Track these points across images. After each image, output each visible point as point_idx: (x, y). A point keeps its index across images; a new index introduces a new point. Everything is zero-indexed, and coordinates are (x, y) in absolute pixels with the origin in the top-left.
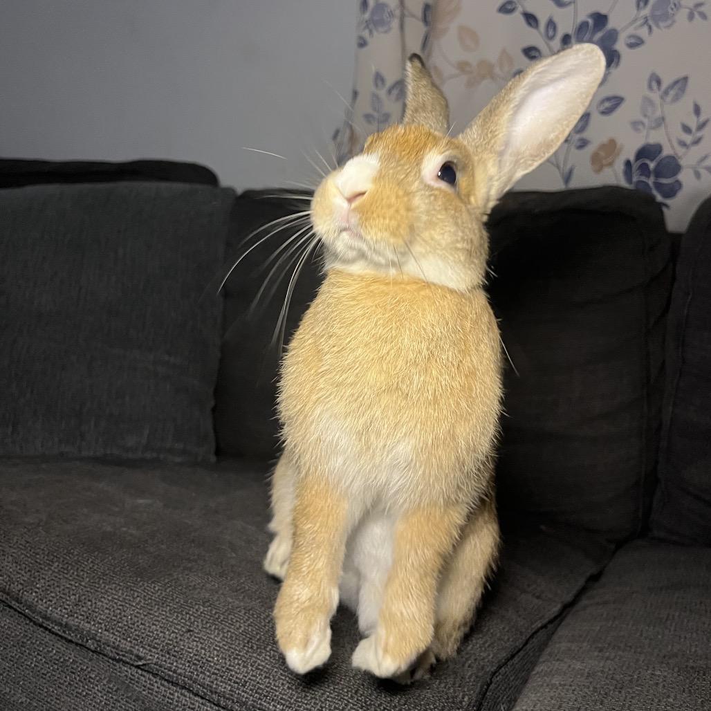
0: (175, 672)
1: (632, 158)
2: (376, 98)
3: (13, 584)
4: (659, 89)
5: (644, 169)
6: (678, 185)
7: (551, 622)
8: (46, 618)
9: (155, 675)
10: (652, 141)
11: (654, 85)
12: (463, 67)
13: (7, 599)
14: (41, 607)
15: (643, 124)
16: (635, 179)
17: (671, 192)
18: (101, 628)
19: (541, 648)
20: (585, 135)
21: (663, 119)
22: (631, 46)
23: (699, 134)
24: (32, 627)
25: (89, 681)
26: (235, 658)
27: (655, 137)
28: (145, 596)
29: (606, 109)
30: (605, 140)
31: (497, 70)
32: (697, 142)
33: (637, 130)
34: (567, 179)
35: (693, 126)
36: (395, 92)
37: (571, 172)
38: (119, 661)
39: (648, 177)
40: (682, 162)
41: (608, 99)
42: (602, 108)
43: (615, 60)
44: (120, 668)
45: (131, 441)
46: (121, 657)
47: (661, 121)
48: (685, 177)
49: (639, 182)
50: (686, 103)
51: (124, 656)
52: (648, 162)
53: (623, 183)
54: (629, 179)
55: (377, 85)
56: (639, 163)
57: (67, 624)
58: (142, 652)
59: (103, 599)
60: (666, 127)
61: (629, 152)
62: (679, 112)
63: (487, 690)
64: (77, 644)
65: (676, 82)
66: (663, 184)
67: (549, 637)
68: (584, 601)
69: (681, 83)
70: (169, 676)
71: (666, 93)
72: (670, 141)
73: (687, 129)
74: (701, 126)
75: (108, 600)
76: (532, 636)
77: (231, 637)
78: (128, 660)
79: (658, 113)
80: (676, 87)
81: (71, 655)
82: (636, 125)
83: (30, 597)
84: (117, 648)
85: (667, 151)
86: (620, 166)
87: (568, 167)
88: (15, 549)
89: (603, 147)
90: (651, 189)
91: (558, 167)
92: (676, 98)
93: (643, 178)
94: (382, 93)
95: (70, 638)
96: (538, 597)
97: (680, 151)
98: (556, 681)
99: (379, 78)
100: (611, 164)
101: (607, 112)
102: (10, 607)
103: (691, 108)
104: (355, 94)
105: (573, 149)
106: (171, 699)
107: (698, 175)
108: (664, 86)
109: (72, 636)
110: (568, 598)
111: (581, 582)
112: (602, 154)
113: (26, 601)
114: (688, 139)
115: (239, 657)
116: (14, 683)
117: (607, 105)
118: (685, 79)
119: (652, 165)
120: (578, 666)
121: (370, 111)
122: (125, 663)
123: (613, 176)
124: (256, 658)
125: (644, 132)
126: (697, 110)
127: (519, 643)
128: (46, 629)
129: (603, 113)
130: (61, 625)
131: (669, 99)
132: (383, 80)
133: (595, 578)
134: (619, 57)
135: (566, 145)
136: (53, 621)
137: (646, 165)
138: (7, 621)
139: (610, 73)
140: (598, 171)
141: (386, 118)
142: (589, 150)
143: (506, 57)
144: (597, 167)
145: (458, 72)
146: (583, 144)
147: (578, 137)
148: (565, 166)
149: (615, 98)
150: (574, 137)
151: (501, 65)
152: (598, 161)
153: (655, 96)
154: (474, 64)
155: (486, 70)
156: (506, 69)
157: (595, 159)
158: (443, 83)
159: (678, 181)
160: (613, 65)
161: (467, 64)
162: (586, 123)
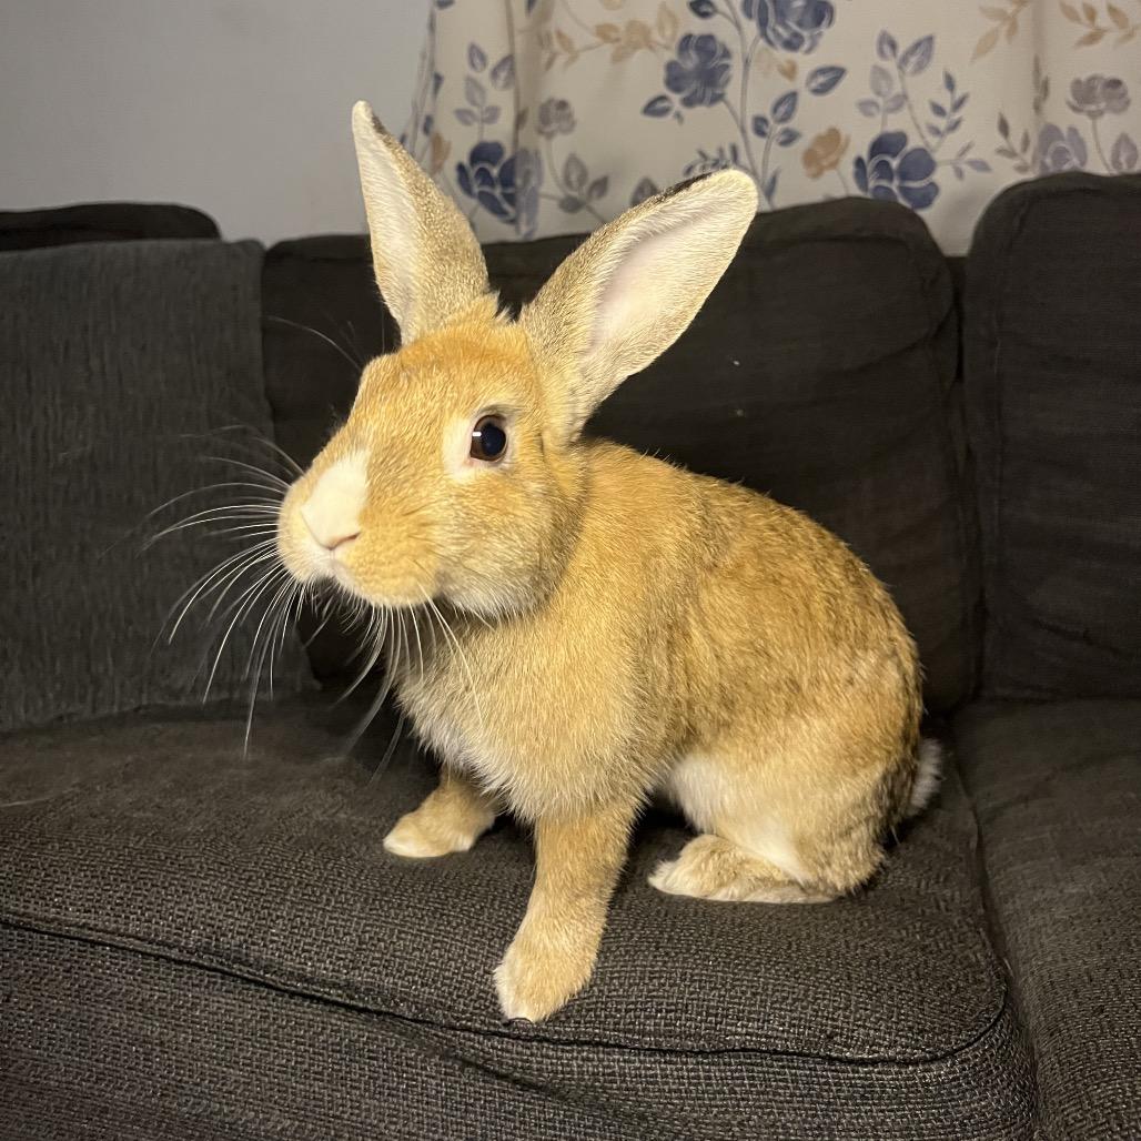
1: (865, 156)
2: (470, 81)
3: (224, 935)
4: (895, 55)
5: (884, 170)
6: (934, 189)
10: (890, 129)
11: (887, 49)
12: (604, 32)
13: (221, 963)
14: (289, 964)
15: (875, 104)
16: (872, 184)
17: (926, 198)
18: (415, 982)
20: (792, 124)
21: (905, 96)
23: (956, 116)
24: (275, 1004)
25: (407, 1065)
27: (896, 123)
29: (822, 85)
30: (823, 130)
31: (656, 36)
32: (954, 126)
33: (868, 114)
34: (770, 190)
35: (947, 106)
36: (503, 74)
37: (774, 181)
39: (891, 179)
40: (937, 157)
41: (822, 71)
42: (814, 85)
43: (827, 15)
46: (464, 1022)
47: (901, 101)
48: (942, 176)
49: (877, 188)
50: (934, 73)
52: (887, 158)
53: (855, 191)
54: (863, 185)
55: (473, 65)
56: (875, 161)
57: (348, 985)
59: (403, 935)
60: (910, 108)
61: (860, 146)
62: (925, 88)
64: (376, 1013)
65: (917, 45)
66: (909, 187)
69: (925, 46)
71: (904, 60)
72: (918, 127)
73: (938, 110)
74: (958, 105)
75: (412, 935)
79: (897, 89)
80: (919, 51)
81: (362, 1030)
82: (866, 107)
85: (914, 142)
86: (848, 168)
87: (770, 173)
88: (205, 879)
89: (820, 140)
90: (895, 197)
91: (754, 173)
92: (920, 67)
93: (884, 183)
94: (484, 77)
95: (361, 1005)
97: (933, 140)
99: (476, 55)
100: (834, 165)
101: (822, 90)
103: (941, 81)
104: (438, 79)
105: (774, 145)
107: (960, 174)
108: (901, 50)
112: (820, 151)
113: (257, 960)
114: (942, 123)
116: (262, 1100)
117: (821, 79)
118: (930, 39)
119: (895, 163)
121: (465, 105)
123: (839, 183)
125: (879, 117)
126: (950, 83)
129: (817, 91)
130: (335, 985)
131: (909, 68)
132: (483, 58)
134: (831, 11)
135: (762, 142)
136: (324, 983)
137: (886, 164)
138: (221, 1001)
139: (820, 34)
140: (817, 175)
141: (492, 114)
142: (800, 146)
143: (667, 14)
144: (814, 170)
145: (596, 40)
146: (790, 138)
147: (780, 127)
148: (764, 172)
149: (832, 69)
150: (777, 129)
151: (661, 28)
152: (815, 161)
153: (890, 65)
154: (622, 28)
155: (639, 37)
156: (668, 32)
157: (810, 158)
158: (574, 58)
159: (933, 184)
160: (825, 22)
161: (611, 27)
162: (792, 107)
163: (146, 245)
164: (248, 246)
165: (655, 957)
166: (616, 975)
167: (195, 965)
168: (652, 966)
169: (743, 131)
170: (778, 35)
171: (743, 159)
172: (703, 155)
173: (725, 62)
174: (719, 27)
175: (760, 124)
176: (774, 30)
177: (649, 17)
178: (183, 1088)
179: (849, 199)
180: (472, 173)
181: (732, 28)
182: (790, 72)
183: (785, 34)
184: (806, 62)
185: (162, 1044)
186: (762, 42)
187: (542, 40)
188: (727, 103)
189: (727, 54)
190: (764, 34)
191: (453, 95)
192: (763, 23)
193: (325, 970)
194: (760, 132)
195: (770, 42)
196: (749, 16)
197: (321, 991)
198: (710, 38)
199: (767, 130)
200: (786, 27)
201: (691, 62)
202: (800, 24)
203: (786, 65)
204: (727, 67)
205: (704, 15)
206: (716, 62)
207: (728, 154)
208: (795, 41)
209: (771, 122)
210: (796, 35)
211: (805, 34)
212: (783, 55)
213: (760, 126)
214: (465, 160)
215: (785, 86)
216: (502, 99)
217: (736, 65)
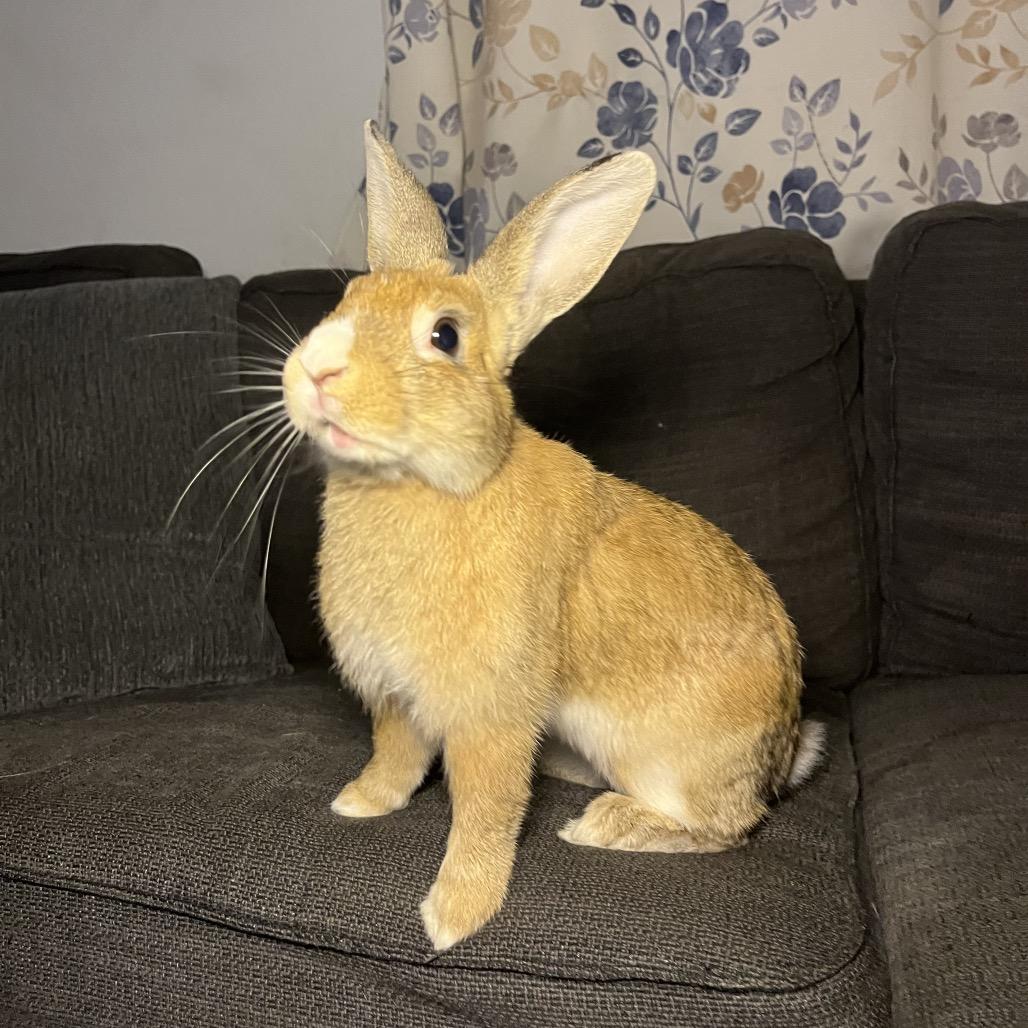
1: (779, 191)
2: (423, 132)
3: (191, 885)
4: (804, 97)
5: (795, 203)
6: (841, 219)
10: (801, 165)
11: (797, 92)
12: (541, 82)
13: (190, 909)
14: (246, 909)
15: (787, 143)
16: (785, 216)
17: (833, 228)
20: (711, 163)
21: (814, 135)
22: (762, 43)
23: (860, 153)
24: (234, 941)
25: (347, 994)
27: (806, 160)
29: (738, 125)
30: (740, 167)
31: (588, 84)
32: (858, 162)
33: (780, 151)
34: (693, 224)
35: (853, 146)
36: (451, 122)
37: (697, 212)
39: (802, 212)
40: (842, 190)
41: (738, 114)
42: (731, 126)
43: (743, 62)
44: (393, 970)
46: (394, 955)
47: (810, 140)
48: (848, 208)
49: (789, 218)
50: (840, 113)
51: (399, 953)
52: (799, 192)
53: (770, 223)
54: (777, 217)
55: (424, 114)
56: (787, 195)
57: (297, 925)
59: (343, 882)
60: (818, 146)
61: (774, 182)
62: (832, 127)
64: (319, 948)
65: (825, 87)
66: (818, 218)
69: (832, 89)
70: (475, 962)
71: (813, 101)
72: (826, 163)
73: (844, 148)
74: (862, 143)
75: (351, 881)
78: (406, 958)
79: (806, 129)
80: (827, 93)
81: (307, 963)
82: (778, 146)
85: (822, 177)
86: (763, 202)
87: (694, 207)
88: (175, 837)
89: (737, 176)
90: (806, 227)
91: (680, 208)
92: (827, 109)
93: (796, 215)
94: (433, 125)
95: (308, 942)
97: (839, 175)
99: (426, 105)
100: (750, 199)
101: (739, 131)
103: (848, 119)
104: (394, 127)
105: (697, 181)
106: (485, 994)
107: (863, 205)
108: (810, 94)
109: (311, 940)
112: (737, 185)
113: (219, 905)
114: (847, 159)
117: (738, 121)
118: (836, 82)
119: (805, 197)
121: (417, 150)
123: (755, 215)
125: (791, 154)
126: (855, 123)
129: (733, 132)
130: (286, 926)
131: (818, 109)
132: (433, 108)
134: (747, 59)
135: (689, 177)
136: (275, 925)
137: (798, 197)
138: (191, 941)
139: (737, 79)
140: (734, 209)
141: (442, 159)
142: (720, 182)
143: (598, 65)
144: (732, 204)
145: (537, 89)
146: (711, 175)
147: (702, 165)
148: (688, 207)
149: (748, 111)
150: (699, 167)
151: (593, 78)
152: (733, 196)
153: (800, 107)
154: (557, 78)
155: (572, 86)
156: (599, 81)
157: (729, 193)
158: (514, 106)
159: (839, 214)
160: (742, 69)
161: (546, 77)
162: (714, 147)
163: (134, 283)
164: (226, 281)
165: (561, 898)
166: (527, 911)
167: (166, 910)
168: (558, 906)
169: (669, 170)
170: (699, 82)
171: (669, 194)
173: (651, 106)
174: (646, 76)
175: (684, 162)
176: (695, 76)
177: (582, 70)
178: (158, 1015)
179: (764, 230)
181: (660, 76)
182: (710, 115)
183: (706, 81)
184: (724, 106)
185: (140, 978)
186: (684, 87)
187: (486, 90)
188: (653, 143)
189: (653, 99)
190: (686, 81)
191: (408, 142)
192: (685, 71)
193: (277, 912)
194: (684, 170)
195: (691, 87)
196: (674, 65)
197: (273, 931)
198: (637, 84)
199: (689, 167)
200: (706, 74)
201: (621, 107)
202: (719, 72)
203: (707, 110)
204: (653, 111)
205: (632, 64)
206: (644, 107)
208: (714, 86)
209: (694, 161)
210: (716, 81)
211: (724, 80)
212: (703, 99)
213: (684, 166)
215: (706, 128)
216: (451, 145)
217: (661, 109)
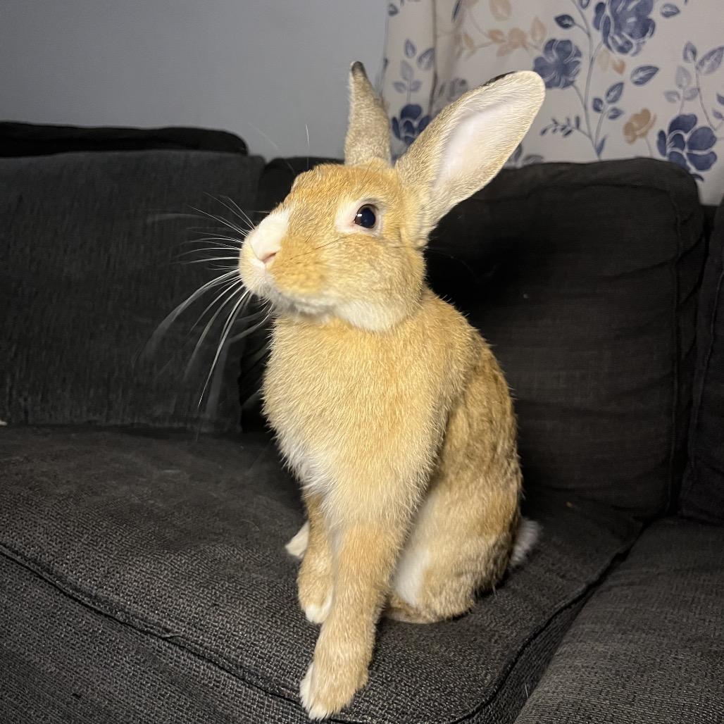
0: (201, 645)
1: (666, 131)
2: (405, 65)
3: (45, 554)
4: (694, 59)
5: (678, 141)
6: (714, 157)
7: (575, 602)
8: (76, 589)
9: (182, 648)
10: (686, 111)
11: (689, 54)
12: (494, 35)
13: (38, 570)
14: (71, 578)
15: (677, 94)
16: (669, 150)
17: (705, 164)
18: (130, 600)
19: (565, 629)
20: (618, 105)
21: (699, 90)
22: (667, 15)
24: (63, 599)
25: (118, 652)
26: (259, 633)
27: (689, 109)
28: (172, 569)
29: (641, 78)
30: (638, 110)
31: (529, 40)
33: (671, 100)
34: (599, 150)
36: (426, 60)
37: (603, 141)
38: (147, 633)
39: (683, 149)
40: (717, 134)
41: (642, 69)
42: (636, 78)
43: (650, 29)
44: (147, 640)
45: (158, 410)
46: (149, 629)
47: (696, 93)
48: (720, 149)
49: (672, 153)
51: (152, 628)
52: (682, 133)
53: (657, 155)
54: (663, 152)
55: (407, 53)
56: (673, 134)
57: (96, 596)
58: (169, 625)
59: (131, 572)
60: (701, 98)
61: (663, 123)
62: (714, 84)
63: (511, 669)
64: (106, 616)
65: (712, 53)
66: (696, 155)
67: (573, 618)
68: (610, 582)
69: (718, 54)
70: (196, 649)
71: (702, 63)
72: (705, 112)
73: (722, 101)
75: (136, 572)
76: (555, 616)
77: (256, 611)
78: (156, 633)
79: (694, 84)
80: (712, 58)
81: (100, 626)
82: (670, 96)
83: (61, 569)
84: (145, 620)
85: (702, 122)
86: (653, 138)
87: (600, 139)
88: (46, 520)
89: (636, 117)
90: (685, 161)
91: (590, 136)
92: (712, 69)
93: (678, 150)
94: (413, 62)
95: (99, 609)
96: (563, 577)
97: (716, 122)
98: (578, 663)
99: (409, 47)
100: (644, 135)
101: (641, 82)
102: (41, 578)
104: (386, 62)
105: (605, 119)
106: (198, 672)
108: (699, 57)
109: (101, 608)
110: (594, 577)
111: (607, 561)
112: (635, 124)
113: (57, 572)
115: (264, 632)
116: (44, 653)
117: (641, 74)
118: (721, 49)
119: (686, 137)
120: (601, 648)
121: (400, 79)
122: (153, 635)
123: (647, 148)
124: (280, 634)
125: (679, 103)
127: (542, 623)
128: (76, 600)
129: (637, 83)
130: (90, 596)
131: (705, 69)
132: (413, 49)
133: (621, 558)
134: (654, 26)
135: (599, 115)
136: (83, 593)
137: (681, 137)
138: (37, 592)
139: (644, 42)
140: (631, 142)
141: (416, 86)
142: (622, 121)
143: (539, 26)
144: (630, 137)
145: (490, 40)
146: (616, 114)
147: (611, 106)
148: (597, 137)
149: (649, 67)
150: (607, 107)
151: (533, 34)
152: (631, 131)
153: (690, 66)
154: (506, 33)
155: (518, 39)
156: (538, 38)
157: (628, 129)
158: (473, 52)
159: (713, 153)
160: (648, 34)
161: (499, 32)
162: (620, 93)
163: (193, 154)
164: (259, 159)
167: (27, 567)
169: (585, 108)
170: (615, 42)
171: (583, 125)
172: (556, 123)
173: (578, 59)
174: (575, 35)
175: (597, 103)
176: (613, 38)
177: (526, 27)
178: (10, 635)
179: (651, 161)
180: (401, 123)
181: (585, 36)
182: (620, 68)
183: (620, 42)
184: (632, 62)
185: (5, 608)
186: (604, 46)
187: (457, 39)
188: (576, 88)
189: (579, 54)
190: (606, 41)
191: (394, 73)
192: (606, 34)
193: (86, 585)
194: (597, 109)
195: (609, 47)
196: (598, 28)
198: (568, 42)
199: (602, 108)
200: (621, 37)
201: (553, 58)
202: (631, 35)
203: (618, 63)
204: (578, 63)
205: (566, 26)
206: (571, 59)
207: (573, 123)
208: (626, 47)
209: (605, 102)
210: (628, 43)
211: (634, 41)
212: (616, 56)
213: (597, 107)
214: (398, 116)
215: (616, 78)
216: (424, 76)
217: (584, 62)
